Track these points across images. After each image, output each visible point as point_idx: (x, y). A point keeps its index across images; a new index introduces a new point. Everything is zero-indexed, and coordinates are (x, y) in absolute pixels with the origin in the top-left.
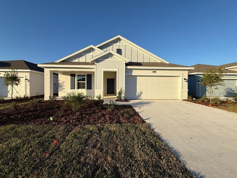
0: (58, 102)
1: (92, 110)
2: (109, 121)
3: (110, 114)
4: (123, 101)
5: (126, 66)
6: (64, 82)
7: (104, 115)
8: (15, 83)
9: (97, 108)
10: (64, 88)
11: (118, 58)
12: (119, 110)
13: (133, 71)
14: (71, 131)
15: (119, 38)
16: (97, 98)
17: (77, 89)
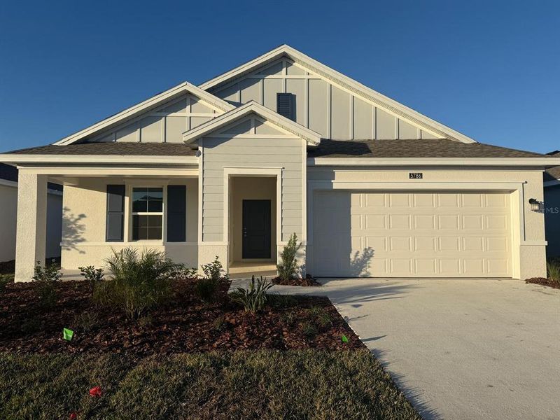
1: (191, 313)
2: (248, 342)
3: (250, 324)
4: (298, 282)
5: (308, 156)
6: (82, 216)
7: (230, 327)
9: (206, 305)
10: (83, 236)
11: (279, 129)
12: (283, 313)
13: (338, 173)
14: (130, 368)
15: (285, 56)
16: (206, 272)
17: (129, 241)
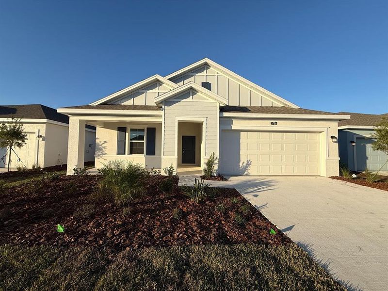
0: (91, 179)
2: (200, 233)
4: (215, 179)
5: (220, 112)
6: (105, 142)
7: (184, 215)
8: (16, 143)
9: (167, 195)
10: (105, 152)
11: (205, 97)
12: (215, 202)
13: (234, 121)
15: (206, 64)
16: (166, 172)
17: (128, 155)
